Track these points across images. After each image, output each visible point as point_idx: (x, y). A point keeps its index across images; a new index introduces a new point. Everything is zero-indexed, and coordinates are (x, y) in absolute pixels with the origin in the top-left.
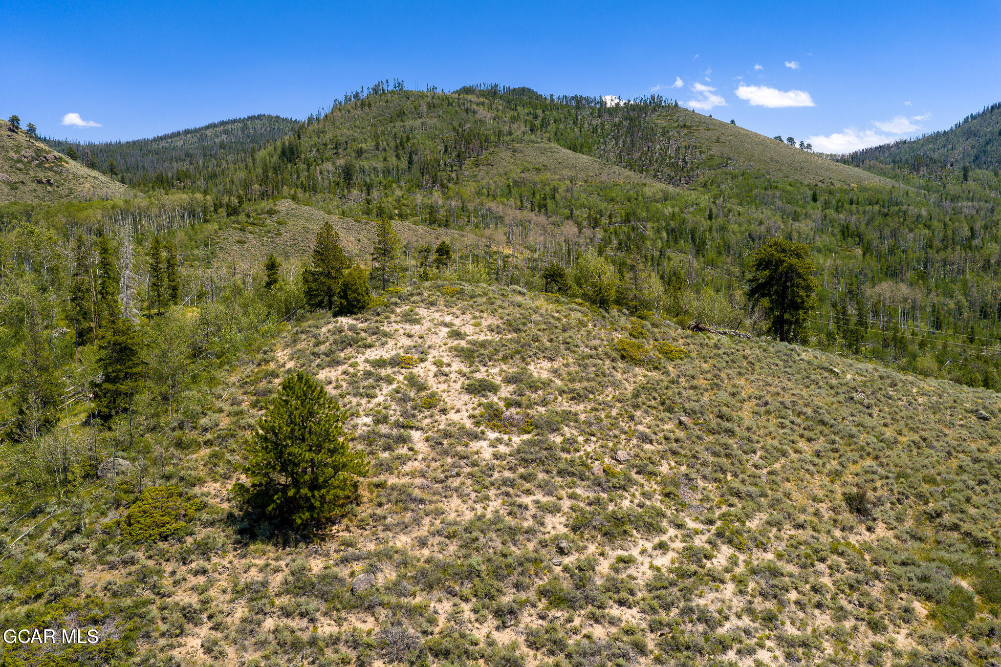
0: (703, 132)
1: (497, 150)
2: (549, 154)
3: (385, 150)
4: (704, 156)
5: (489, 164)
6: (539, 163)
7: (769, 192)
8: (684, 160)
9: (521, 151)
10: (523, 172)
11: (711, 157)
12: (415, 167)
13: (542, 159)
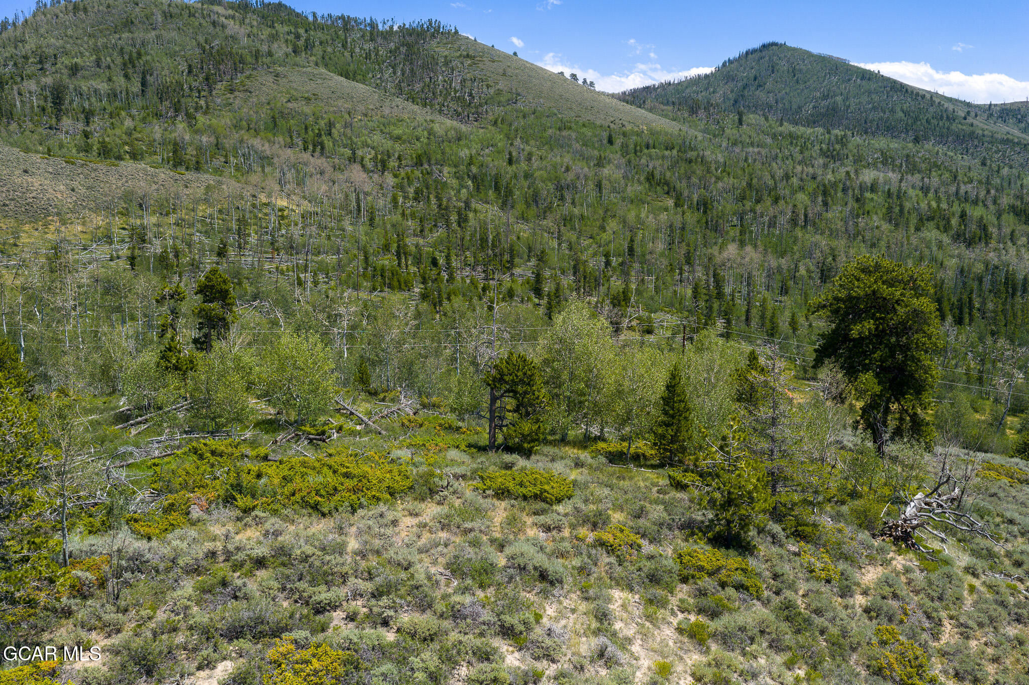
0: (488, 63)
1: (255, 73)
2: (319, 81)
3: (109, 67)
4: (492, 91)
5: (246, 91)
6: (307, 92)
7: (565, 133)
8: (470, 95)
9: (285, 76)
10: (289, 101)
11: (499, 92)
12: (150, 91)
13: (311, 87)
